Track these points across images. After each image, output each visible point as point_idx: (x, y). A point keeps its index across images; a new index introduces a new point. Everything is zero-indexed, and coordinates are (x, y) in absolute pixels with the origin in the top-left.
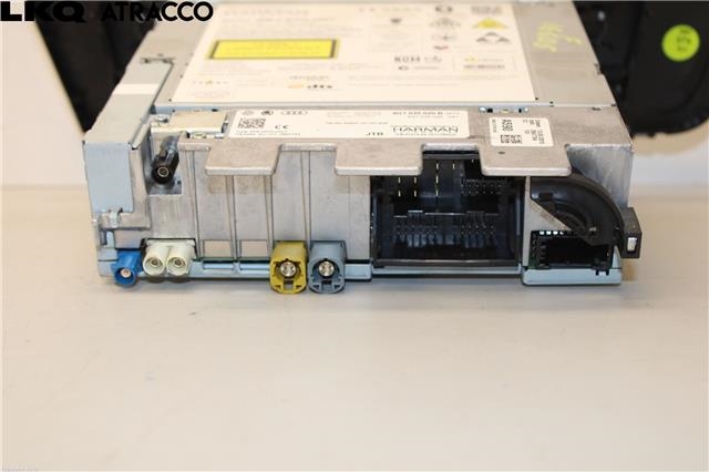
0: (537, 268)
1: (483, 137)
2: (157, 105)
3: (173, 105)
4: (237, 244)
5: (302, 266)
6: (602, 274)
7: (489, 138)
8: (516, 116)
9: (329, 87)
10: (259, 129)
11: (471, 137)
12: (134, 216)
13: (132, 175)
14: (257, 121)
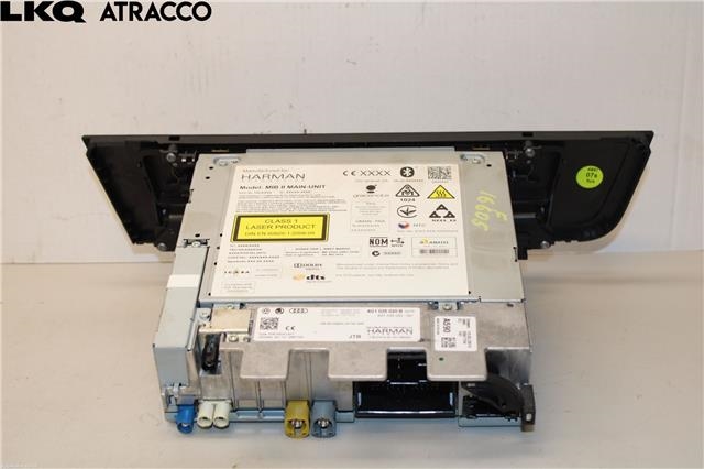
0: (468, 418)
1: (429, 340)
2: (201, 300)
3: (212, 300)
4: (261, 401)
5: (307, 422)
6: (513, 421)
7: (434, 341)
8: (453, 314)
9: (323, 278)
10: (274, 331)
11: (422, 340)
12: (190, 389)
13: (188, 366)
14: (272, 320)
